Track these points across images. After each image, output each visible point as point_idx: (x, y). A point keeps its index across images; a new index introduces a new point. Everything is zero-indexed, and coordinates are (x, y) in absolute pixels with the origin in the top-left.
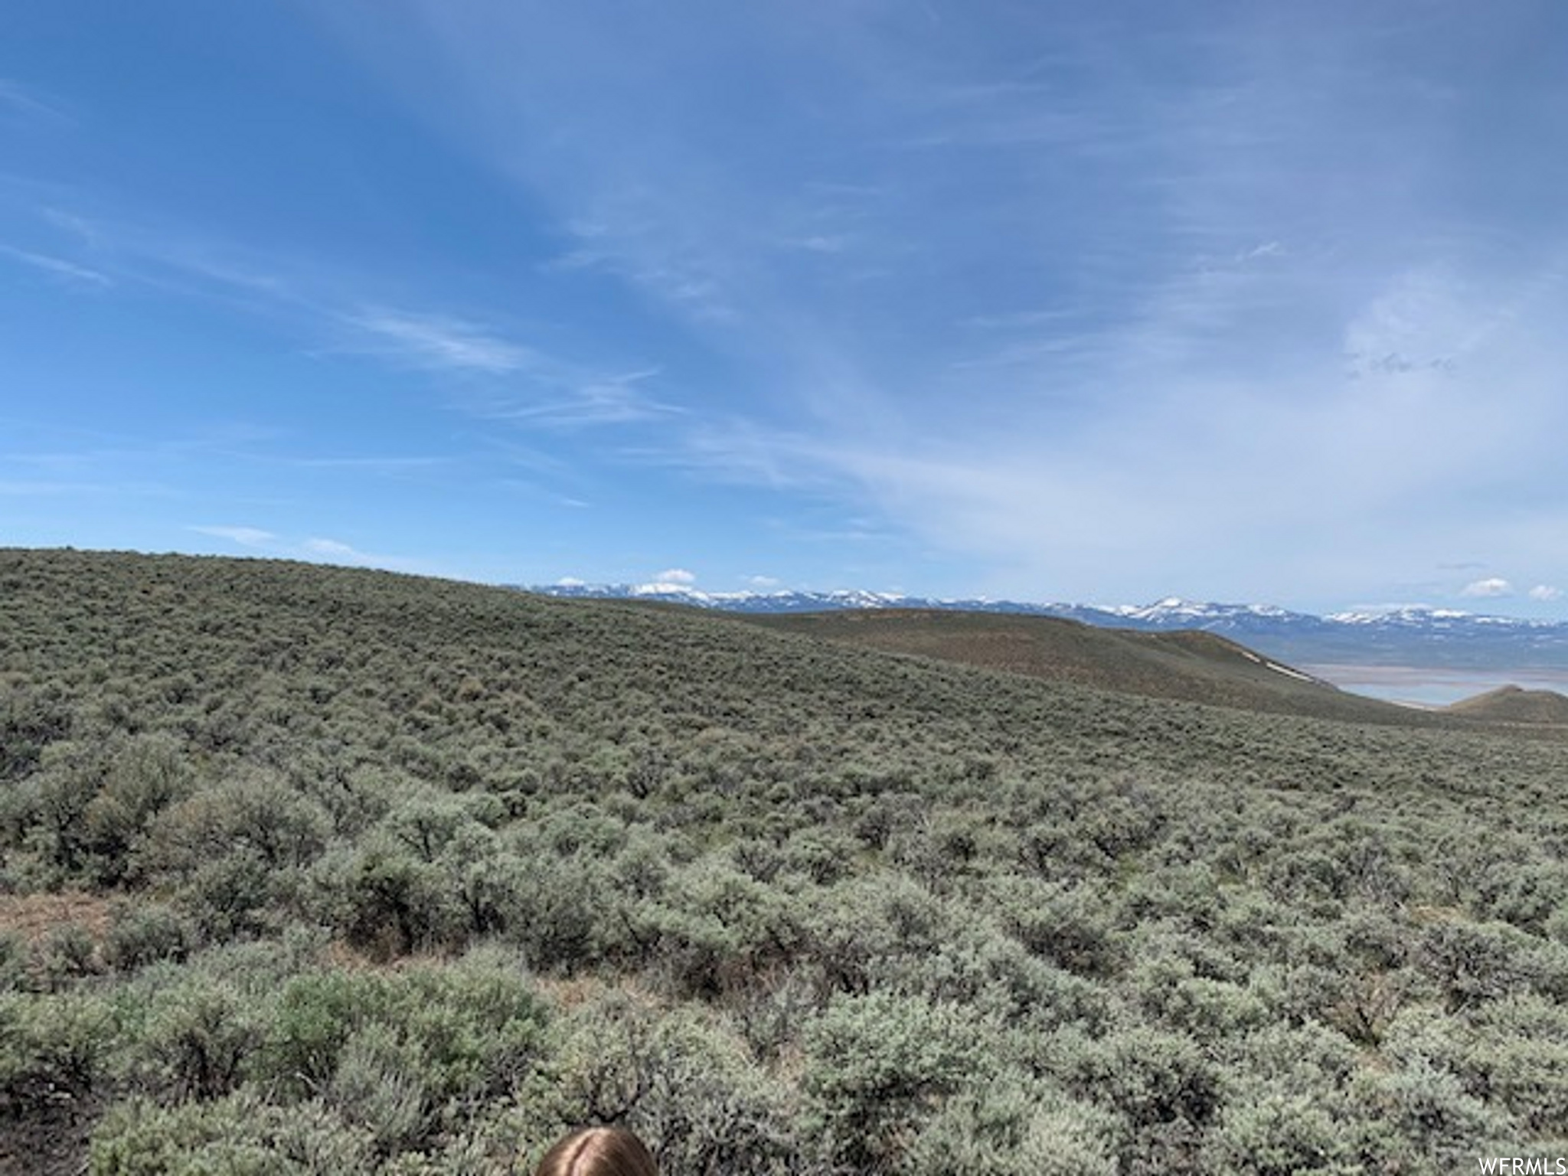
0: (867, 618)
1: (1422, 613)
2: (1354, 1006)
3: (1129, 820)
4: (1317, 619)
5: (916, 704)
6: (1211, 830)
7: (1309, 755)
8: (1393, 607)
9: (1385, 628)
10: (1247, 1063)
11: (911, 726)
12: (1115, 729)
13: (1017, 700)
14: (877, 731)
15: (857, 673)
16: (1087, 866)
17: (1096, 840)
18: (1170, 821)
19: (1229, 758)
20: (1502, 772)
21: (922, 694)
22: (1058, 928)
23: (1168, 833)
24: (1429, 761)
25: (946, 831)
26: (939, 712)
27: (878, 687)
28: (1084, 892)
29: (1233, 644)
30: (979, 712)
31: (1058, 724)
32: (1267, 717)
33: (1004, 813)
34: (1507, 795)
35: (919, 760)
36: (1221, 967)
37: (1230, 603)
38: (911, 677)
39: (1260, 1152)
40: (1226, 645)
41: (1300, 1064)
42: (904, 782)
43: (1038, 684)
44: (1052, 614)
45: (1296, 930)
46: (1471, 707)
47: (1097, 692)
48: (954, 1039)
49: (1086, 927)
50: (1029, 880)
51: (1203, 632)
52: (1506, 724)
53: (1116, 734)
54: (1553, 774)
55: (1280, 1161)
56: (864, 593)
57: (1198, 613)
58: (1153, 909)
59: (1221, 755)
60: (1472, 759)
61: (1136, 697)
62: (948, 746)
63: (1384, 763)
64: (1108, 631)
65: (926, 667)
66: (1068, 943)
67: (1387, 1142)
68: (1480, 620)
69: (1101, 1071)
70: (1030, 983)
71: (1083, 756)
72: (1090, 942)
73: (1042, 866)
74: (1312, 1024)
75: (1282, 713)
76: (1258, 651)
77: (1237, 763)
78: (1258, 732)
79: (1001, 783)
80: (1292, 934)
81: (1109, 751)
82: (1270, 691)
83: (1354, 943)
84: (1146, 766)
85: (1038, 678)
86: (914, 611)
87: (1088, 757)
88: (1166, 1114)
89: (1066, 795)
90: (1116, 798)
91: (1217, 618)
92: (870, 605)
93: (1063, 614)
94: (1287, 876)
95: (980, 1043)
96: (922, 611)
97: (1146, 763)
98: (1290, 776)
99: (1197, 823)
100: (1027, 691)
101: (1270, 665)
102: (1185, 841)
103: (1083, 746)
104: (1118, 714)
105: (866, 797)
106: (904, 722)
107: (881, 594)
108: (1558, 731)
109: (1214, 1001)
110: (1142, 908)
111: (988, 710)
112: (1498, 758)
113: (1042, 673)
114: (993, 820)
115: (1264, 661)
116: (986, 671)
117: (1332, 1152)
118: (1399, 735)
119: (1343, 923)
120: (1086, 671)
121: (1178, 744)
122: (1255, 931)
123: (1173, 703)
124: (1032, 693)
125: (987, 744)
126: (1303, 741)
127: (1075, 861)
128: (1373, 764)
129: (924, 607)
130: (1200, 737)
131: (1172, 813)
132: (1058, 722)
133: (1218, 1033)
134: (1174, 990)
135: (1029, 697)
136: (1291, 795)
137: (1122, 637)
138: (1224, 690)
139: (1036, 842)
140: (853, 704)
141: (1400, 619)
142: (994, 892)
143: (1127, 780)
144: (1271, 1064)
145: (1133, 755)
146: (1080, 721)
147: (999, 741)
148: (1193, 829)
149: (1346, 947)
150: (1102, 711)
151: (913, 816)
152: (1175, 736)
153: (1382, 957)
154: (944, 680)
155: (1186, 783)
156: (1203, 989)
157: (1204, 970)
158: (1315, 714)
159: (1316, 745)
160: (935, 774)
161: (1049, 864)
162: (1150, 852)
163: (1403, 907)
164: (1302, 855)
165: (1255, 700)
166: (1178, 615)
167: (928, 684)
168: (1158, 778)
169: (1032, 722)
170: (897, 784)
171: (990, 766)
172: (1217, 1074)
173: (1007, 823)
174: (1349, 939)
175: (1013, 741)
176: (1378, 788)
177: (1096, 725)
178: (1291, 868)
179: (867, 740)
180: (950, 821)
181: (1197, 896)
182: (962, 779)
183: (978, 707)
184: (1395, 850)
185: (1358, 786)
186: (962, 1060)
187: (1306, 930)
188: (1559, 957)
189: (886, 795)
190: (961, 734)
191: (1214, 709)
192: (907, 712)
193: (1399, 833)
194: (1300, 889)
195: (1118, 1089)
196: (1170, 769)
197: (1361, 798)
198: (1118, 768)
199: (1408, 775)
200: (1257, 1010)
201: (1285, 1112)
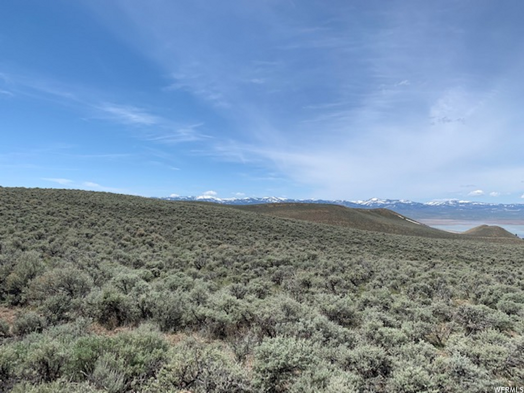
0: (275, 206)
1: (456, 202)
2: (435, 334)
3: (362, 273)
4: (422, 204)
5: (291, 235)
6: (389, 276)
7: (420, 249)
8: (447, 200)
9: (444, 207)
10: (401, 356)
11: (290, 242)
13: (324, 232)
14: (278, 244)
15: (272, 224)
16: (348, 289)
17: (351, 280)
18: (376, 273)
19: (394, 250)
20: (482, 253)
21: (293, 231)
22: (339, 311)
23: (374, 277)
24: (459, 250)
25: (301, 278)
26: (299, 237)
27: (278, 229)
28: (347, 299)
29: (395, 213)
30: (312, 237)
32: (406, 237)
33: (320, 272)
34: (484, 260)
35: (292, 253)
36: (392, 323)
37: (394, 199)
38: (289, 226)
39: (406, 386)
40: (393, 213)
41: (418, 355)
42: (287, 262)
43: (331, 227)
44: (336, 204)
45: (417, 309)
46: (472, 232)
47: (351, 229)
48: (304, 352)
49: (348, 310)
50: (329, 295)
51: (385, 209)
52: (483, 237)
53: (357, 243)
54: (498, 254)
55: (412, 389)
56: (274, 198)
57: (384, 203)
58: (370, 303)
59: (391, 249)
60: (472, 249)
61: (363, 231)
62: (302, 249)
63: (444, 251)
64: (354, 209)
65: (294, 222)
66: (342, 316)
67: (447, 381)
68: (474, 204)
69: (353, 360)
70: (330, 331)
71: (346, 251)
72: (349, 315)
73: (333, 289)
74: (422, 342)
75: (412, 235)
76: (403, 215)
77: (397, 252)
78: (403, 242)
79: (319, 261)
80: (415, 310)
81: (355, 249)
82: (407, 228)
83: (435, 313)
84: (367, 254)
85: (331, 225)
86: (290, 203)
87: (348, 251)
88: (375, 374)
89: (341, 265)
90: (357, 265)
91: (389, 204)
92: (276, 202)
93: (340, 204)
94: (413, 291)
95: (313, 353)
96: (292, 203)
98: (414, 256)
99: (384, 273)
100: (328, 229)
101: (407, 219)
102: (380, 280)
103: (346, 247)
104: (357, 237)
105: (275, 267)
106: (287, 241)
107: (279, 198)
108: (500, 239)
109: (390, 335)
110: (366, 303)
111: (315, 236)
112: (480, 249)
113: (333, 223)
114: (317, 274)
115: (405, 218)
116: (314, 223)
117: (429, 386)
118: (449, 242)
119: (432, 306)
120: (347, 223)
121: (377, 246)
122: (403, 310)
123: (375, 233)
125: (315, 248)
126: (418, 245)
127: (344, 287)
128: (440, 251)
129: (293, 202)
130: (385, 244)
131: (376, 270)
132: (338, 240)
133: (392, 345)
134: (377, 332)
135: (328, 232)
136: (414, 263)
137: (359, 211)
138: (392, 228)
139: (331, 281)
140: (270, 235)
141: (448, 204)
142: (317, 299)
143: (361, 259)
144: (409, 356)
145: (363, 250)
146: (345, 239)
147: (319, 247)
148: (382, 275)
149: (433, 315)
150: (352, 236)
151: (290, 273)
152: (376, 243)
153: (444, 317)
154: (300, 226)
155: (380, 259)
156: (386, 331)
157: (387, 324)
158: (422, 236)
159: (422, 246)
160: (298, 259)
161: (335, 289)
162: (369, 284)
163: (451, 300)
164: (418, 284)
165: (402, 231)
166: (377, 203)
167: (295, 228)
168: (371, 258)
169: (330, 240)
170: (285, 263)
171: (316, 255)
172: (391, 360)
173: (321, 275)
174: (433, 312)
175: (323, 246)
176: (443, 259)
177: (350, 240)
178: (415, 288)
179: (275, 247)
180: (303, 275)
181: (384, 298)
182: (307, 260)
183: (312, 235)
184: (448, 281)
185: (436, 259)
186: (307, 359)
187: (420, 309)
188: (501, 316)
189: (282, 266)
190: (306, 245)
191: (389, 234)
192: (288, 237)
193: (449, 275)
194: (417, 295)
195: (359, 366)
196: (375, 255)
197: (437, 263)
198: (358, 255)
199: (452, 255)
200: (404, 337)
201: (413, 373)
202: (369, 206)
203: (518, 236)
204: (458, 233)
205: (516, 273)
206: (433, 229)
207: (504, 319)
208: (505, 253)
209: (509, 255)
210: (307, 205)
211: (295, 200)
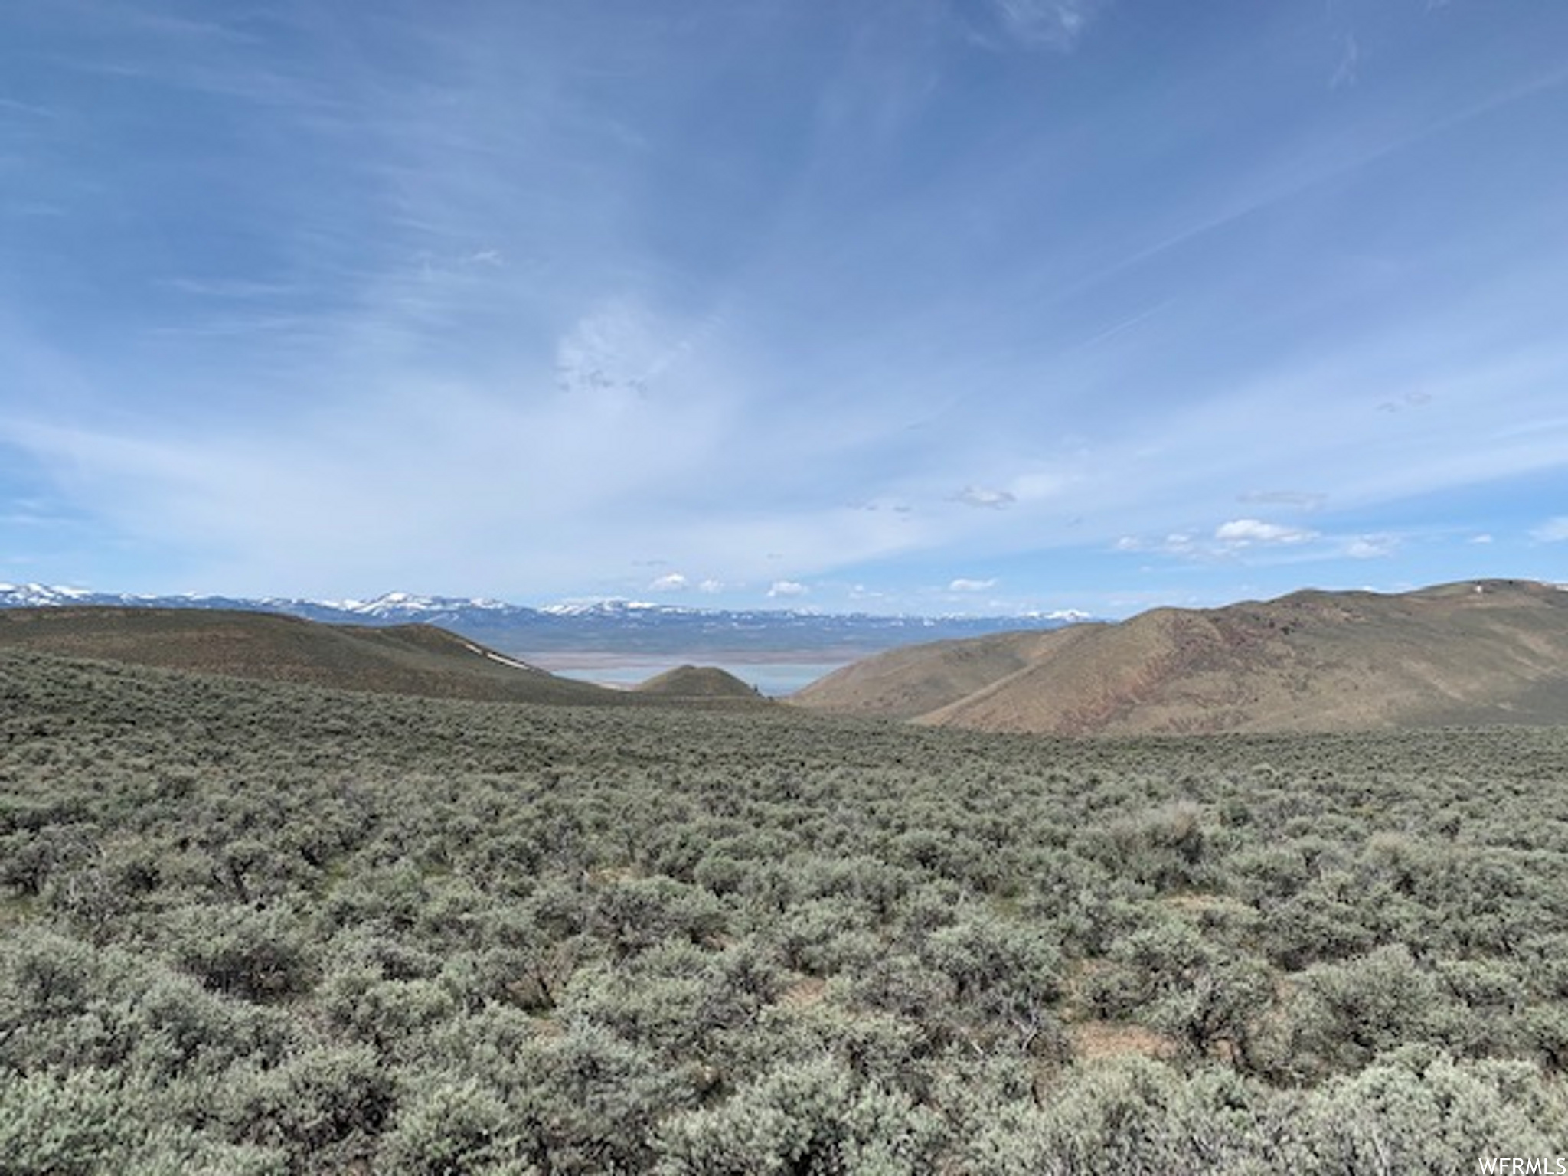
0: (40, 618)
1: (620, 605)
2: (535, 976)
3: (337, 825)
4: (532, 611)
5: (103, 716)
6: (421, 824)
7: (523, 739)
8: (597, 600)
9: (589, 618)
10: (427, 1059)
11: (96, 742)
12: (337, 728)
13: (230, 705)
14: (49, 751)
15: (23, 684)
16: (289, 879)
17: (302, 849)
18: (384, 820)
19: (449, 748)
20: (679, 740)
21: (111, 705)
22: (245, 953)
23: (380, 831)
24: (622, 735)
25: (123, 863)
26: (133, 723)
27: (52, 700)
28: (280, 909)
29: (456, 636)
30: (184, 720)
31: (275, 727)
32: (486, 705)
33: (199, 832)
34: (682, 758)
35: (103, 780)
36: (415, 964)
37: (454, 597)
38: (97, 686)
39: (428, 1147)
40: (449, 638)
41: (478, 1046)
42: (77, 812)
43: (253, 686)
44: (273, 610)
45: (490, 914)
46: (657, 685)
47: (319, 690)
48: (87, 1113)
49: (277, 946)
50: (213, 907)
51: (428, 626)
52: (682, 698)
53: (338, 733)
54: (715, 739)
55: (447, 1151)
56: (35, 588)
57: (423, 607)
58: (355, 914)
59: (442, 745)
60: (656, 731)
61: (359, 694)
62: (143, 762)
63: (588, 740)
64: (331, 626)
65: (117, 673)
66: (258, 966)
67: (549, 1104)
68: (665, 610)
69: (268, 1106)
70: (201, 1024)
71: (301, 758)
72: (284, 961)
73: (239, 884)
74: (492, 1005)
75: (501, 701)
76: (481, 643)
77: (457, 752)
78: (477, 721)
79: (202, 800)
80: (488, 918)
81: (330, 752)
82: (491, 679)
83: (543, 917)
84: (368, 764)
85: (253, 680)
86: (102, 609)
87: (307, 760)
88: (343, 1128)
89: (275, 804)
90: (331, 801)
91: (440, 612)
92: (43, 602)
93: (284, 610)
94: (487, 862)
95: (121, 1110)
96: (115, 608)
97: (367, 759)
98: (506, 760)
99: (407, 819)
100: (241, 695)
101: (490, 655)
102: (395, 838)
103: (301, 748)
104: (339, 713)
105: (22, 833)
106: (85, 738)
107: (57, 588)
108: (720, 702)
109: (400, 1002)
110: (344, 915)
111: (194, 717)
112: (676, 728)
113: (259, 674)
114: (184, 844)
115: (485, 651)
116: (194, 676)
117: (495, 1129)
118: (601, 714)
119: (532, 900)
120: (307, 669)
121: (400, 738)
122: (453, 921)
123: (396, 697)
124: (247, 697)
125: (191, 755)
126: (517, 726)
127: (276, 875)
128: (578, 741)
129: (117, 604)
130: (422, 730)
131: (386, 811)
132: (276, 725)
133: (404, 1032)
134: (362, 998)
135: (242, 700)
136: (505, 778)
137: (348, 634)
138: (447, 681)
139: (233, 859)
140: (16, 721)
141: (602, 610)
142: (171, 926)
143: (344, 780)
144: (450, 1054)
145: (355, 753)
146: (299, 722)
147: (206, 750)
148: (402, 825)
149: (535, 923)
150: (322, 711)
151: (85, 850)
152: (398, 730)
153: (565, 925)
154: (139, 688)
155: (406, 777)
156: (390, 991)
157: (396, 970)
158: (530, 700)
159: (530, 728)
160: (119, 798)
161: (246, 883)
162: (358, 854)
163: (586, 874)
164: (501, 839)
165: (477, 688)
166: (403, 609)
167: (120, 694)
168: (379, 775)
169: (246, 727)
170: (67, 815)
171: (189, 781)
172: (396, 1077)
173: (202, 844)
174: (538, 912)
175: (224, 749)
176: (582, 764)
177: (317, 725)
178: (491, 853)
179: (35, 763)
180: (128, 850)
181: (399, 894)
182: (154, 801)
183: (184, 715)
184: (587, 822)
185: (564, 763)
186: (96, 1136)
187: (499, 912)
188: (700, 901)
189: (51, 828)
190: (161, 747)
191: (439, 701)
192: (91, 726)
193: (593, 805)
194: (499, 872)
195: (287, 1120)
196: (392, 764)
197: (564, 774)
198: (339, 769)
199: (606, 750)
200: (441, 1002)
201: (453, 1102)
202: (380, 615)
203: (760, 690)
204: (627, 689)
205: (748, 784)
206: (558, 678)
207: (707, 907)
208: (730, 737)
209: (738, 741)
210: (168, 614)
211: (124, 597)
